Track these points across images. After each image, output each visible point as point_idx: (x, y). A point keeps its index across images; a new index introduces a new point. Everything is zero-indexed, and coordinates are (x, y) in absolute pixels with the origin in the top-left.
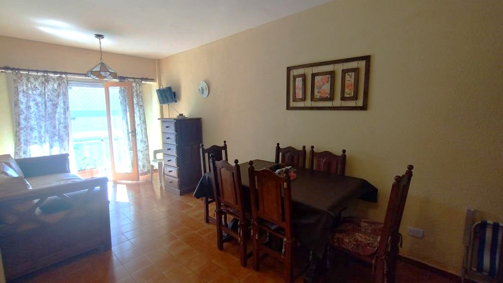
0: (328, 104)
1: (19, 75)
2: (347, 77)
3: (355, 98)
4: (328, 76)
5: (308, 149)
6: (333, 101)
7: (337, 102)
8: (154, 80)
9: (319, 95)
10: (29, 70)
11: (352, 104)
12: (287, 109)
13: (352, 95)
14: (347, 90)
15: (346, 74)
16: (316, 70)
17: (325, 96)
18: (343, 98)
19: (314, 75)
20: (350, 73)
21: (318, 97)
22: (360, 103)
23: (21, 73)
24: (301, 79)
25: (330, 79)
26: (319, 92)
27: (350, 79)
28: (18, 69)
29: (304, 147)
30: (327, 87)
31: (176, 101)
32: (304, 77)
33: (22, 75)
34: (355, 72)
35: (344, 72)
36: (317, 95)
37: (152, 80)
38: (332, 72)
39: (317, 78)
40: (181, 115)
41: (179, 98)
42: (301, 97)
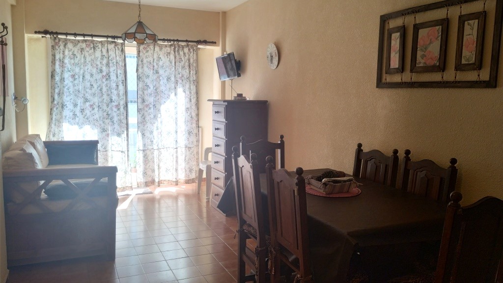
0: (436, 77)
1: (57, 41)
2: (467, 28)
3: (478, 65)
4: (437, 27)
5: (401, 155)
6: (443, 71)
7: (450, 75)
8: (215, 43)
9: (423, 61)
10: (66, 34)
11: (472, 76)
12: (378, 87)
13: (474, 59)
14: (465, 53)
15: (466, 23)
16: (421, 18)
17: (432, 64)
18: (459, 67)
19: (417, 28)
20: (471, 22)
21: (421, 65)
22: (485, 75)
23: (59, 38)
24: (398, 34)
25: (440, 34)
26: (423, 56)
27: (471, 30)
28: (57, 33)
29: (396, 152)
30: (435, 49)
31: (239, 75)
32: (403, 30)
33: (60, 39)
34: (478, 18)
35: (463, 19)
36: (421, 62)
37: (213, 43)
38: (444, 20)
39: (422, 33)
40: (240, 95)
41: (244, 71)
42: (397, 66)
